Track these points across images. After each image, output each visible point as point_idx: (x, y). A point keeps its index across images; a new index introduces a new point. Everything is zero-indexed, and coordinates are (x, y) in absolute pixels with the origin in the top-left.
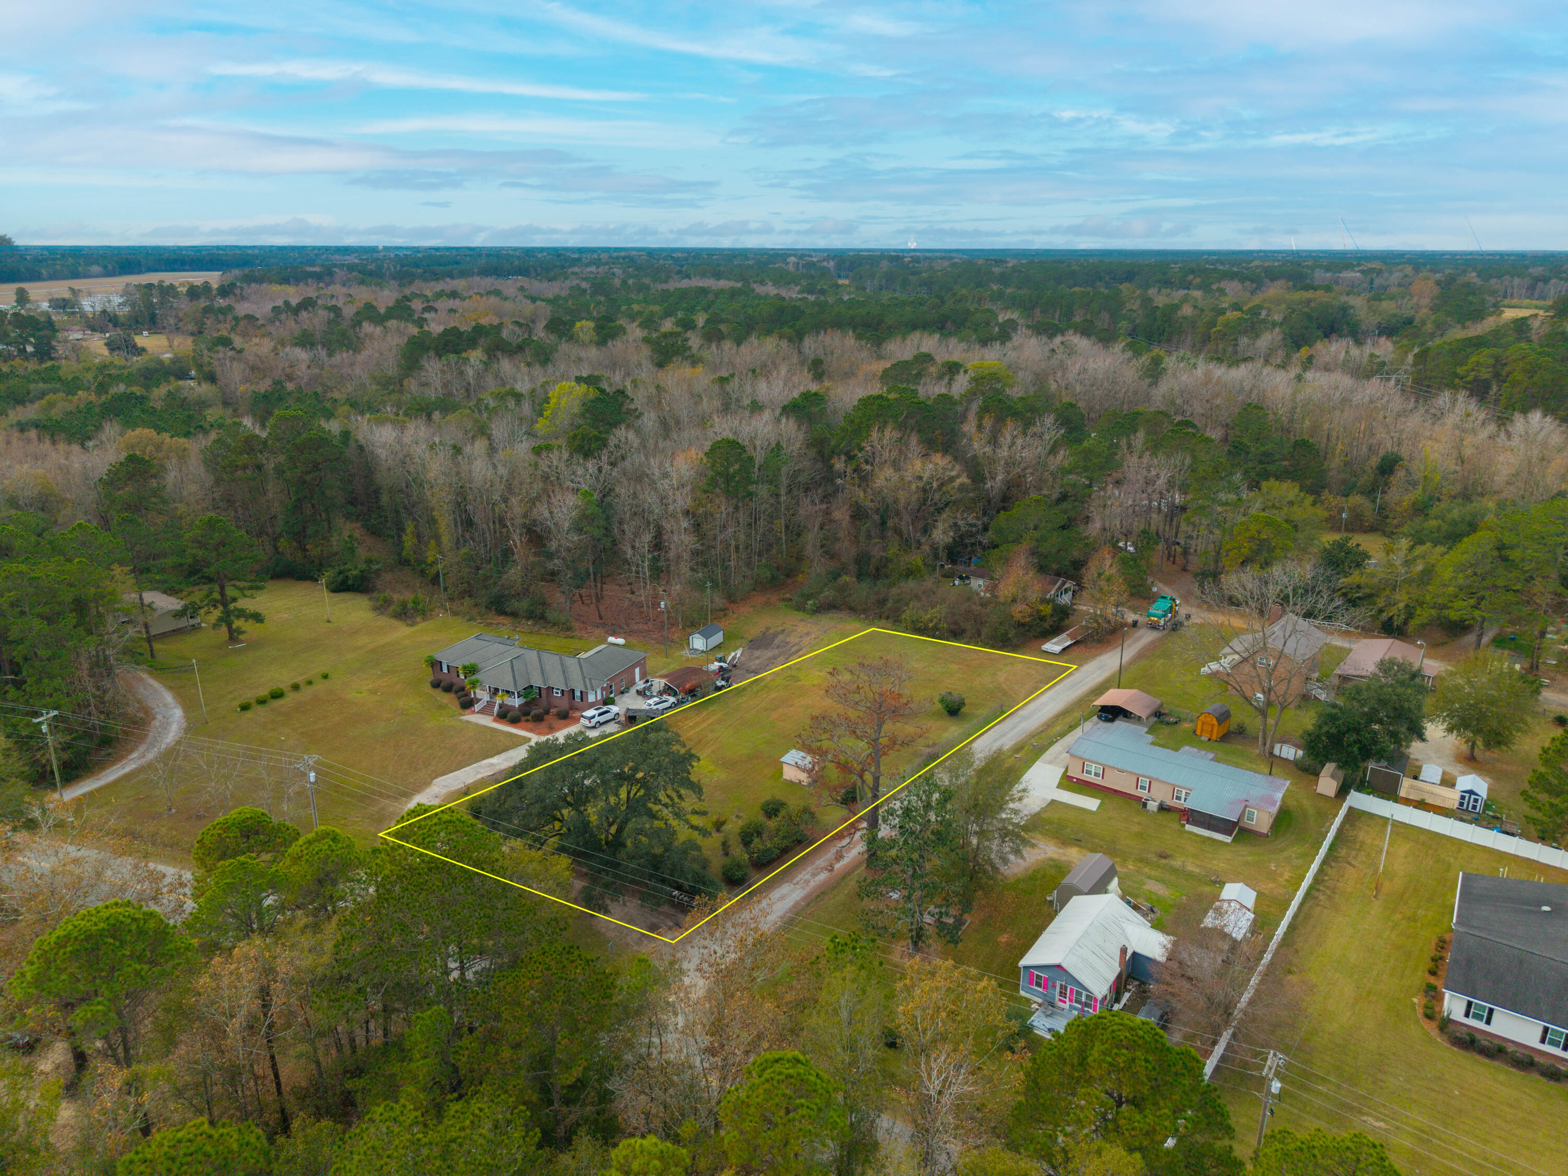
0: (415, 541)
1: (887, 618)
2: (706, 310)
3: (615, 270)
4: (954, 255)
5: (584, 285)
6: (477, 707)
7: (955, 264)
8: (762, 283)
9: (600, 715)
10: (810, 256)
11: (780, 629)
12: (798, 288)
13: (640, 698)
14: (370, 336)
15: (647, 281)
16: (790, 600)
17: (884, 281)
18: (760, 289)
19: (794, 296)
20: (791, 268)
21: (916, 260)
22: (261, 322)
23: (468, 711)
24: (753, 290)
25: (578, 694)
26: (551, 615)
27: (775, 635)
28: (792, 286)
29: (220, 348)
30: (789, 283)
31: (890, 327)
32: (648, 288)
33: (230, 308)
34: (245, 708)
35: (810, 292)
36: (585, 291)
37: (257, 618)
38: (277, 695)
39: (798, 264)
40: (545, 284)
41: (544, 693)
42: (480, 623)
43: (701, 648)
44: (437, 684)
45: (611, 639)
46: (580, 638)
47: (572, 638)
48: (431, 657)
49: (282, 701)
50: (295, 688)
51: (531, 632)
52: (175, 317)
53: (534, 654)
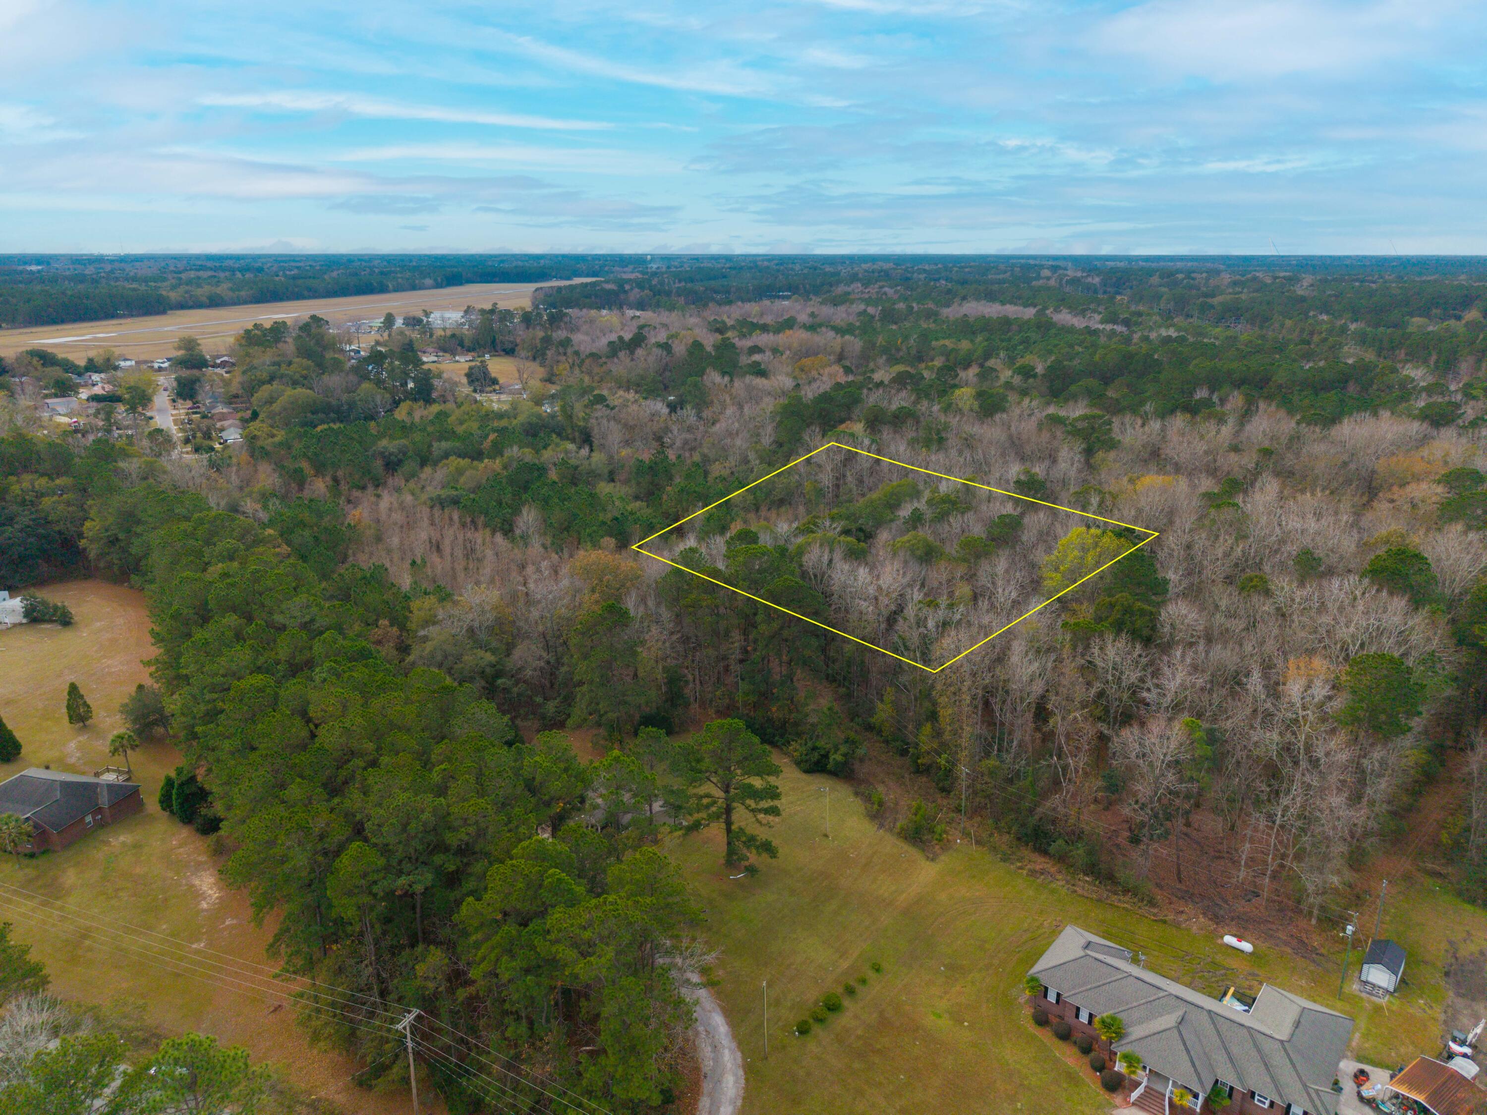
0: (893, 711)
5: (871, 311)
6: (1133, 1096)
8: (1056, 311)
12: (1097, 316)
14: (719, 386)
15: (930, 306)
18: (1059, 318)
19: (1101, 327)
22: (601, 359)
23: (1118, 1099)
24: (1053, 320)
25: (1297, 1111)
26: (1123, 879)
28: (1088, 314)
30: (1083, 311)
32: (938, 314)
33: (567, 341)
34: (803, 1029)
35: (1113, 321)
37: (767, 848)
38: (834, 1006)
40: (829, 309)
41: (1236, 1097)
42: (1021, 868)
43: (1384, 984)
44: (1042, 1020)
45: (1229, 939)
46: (1177, 925)
47: (1165, 922)
48: (1033, 979)
49: (844, 1020)
50: (850, 991)
51: (1099, 900)
52: (511, 342)
53: (1205, 1017)
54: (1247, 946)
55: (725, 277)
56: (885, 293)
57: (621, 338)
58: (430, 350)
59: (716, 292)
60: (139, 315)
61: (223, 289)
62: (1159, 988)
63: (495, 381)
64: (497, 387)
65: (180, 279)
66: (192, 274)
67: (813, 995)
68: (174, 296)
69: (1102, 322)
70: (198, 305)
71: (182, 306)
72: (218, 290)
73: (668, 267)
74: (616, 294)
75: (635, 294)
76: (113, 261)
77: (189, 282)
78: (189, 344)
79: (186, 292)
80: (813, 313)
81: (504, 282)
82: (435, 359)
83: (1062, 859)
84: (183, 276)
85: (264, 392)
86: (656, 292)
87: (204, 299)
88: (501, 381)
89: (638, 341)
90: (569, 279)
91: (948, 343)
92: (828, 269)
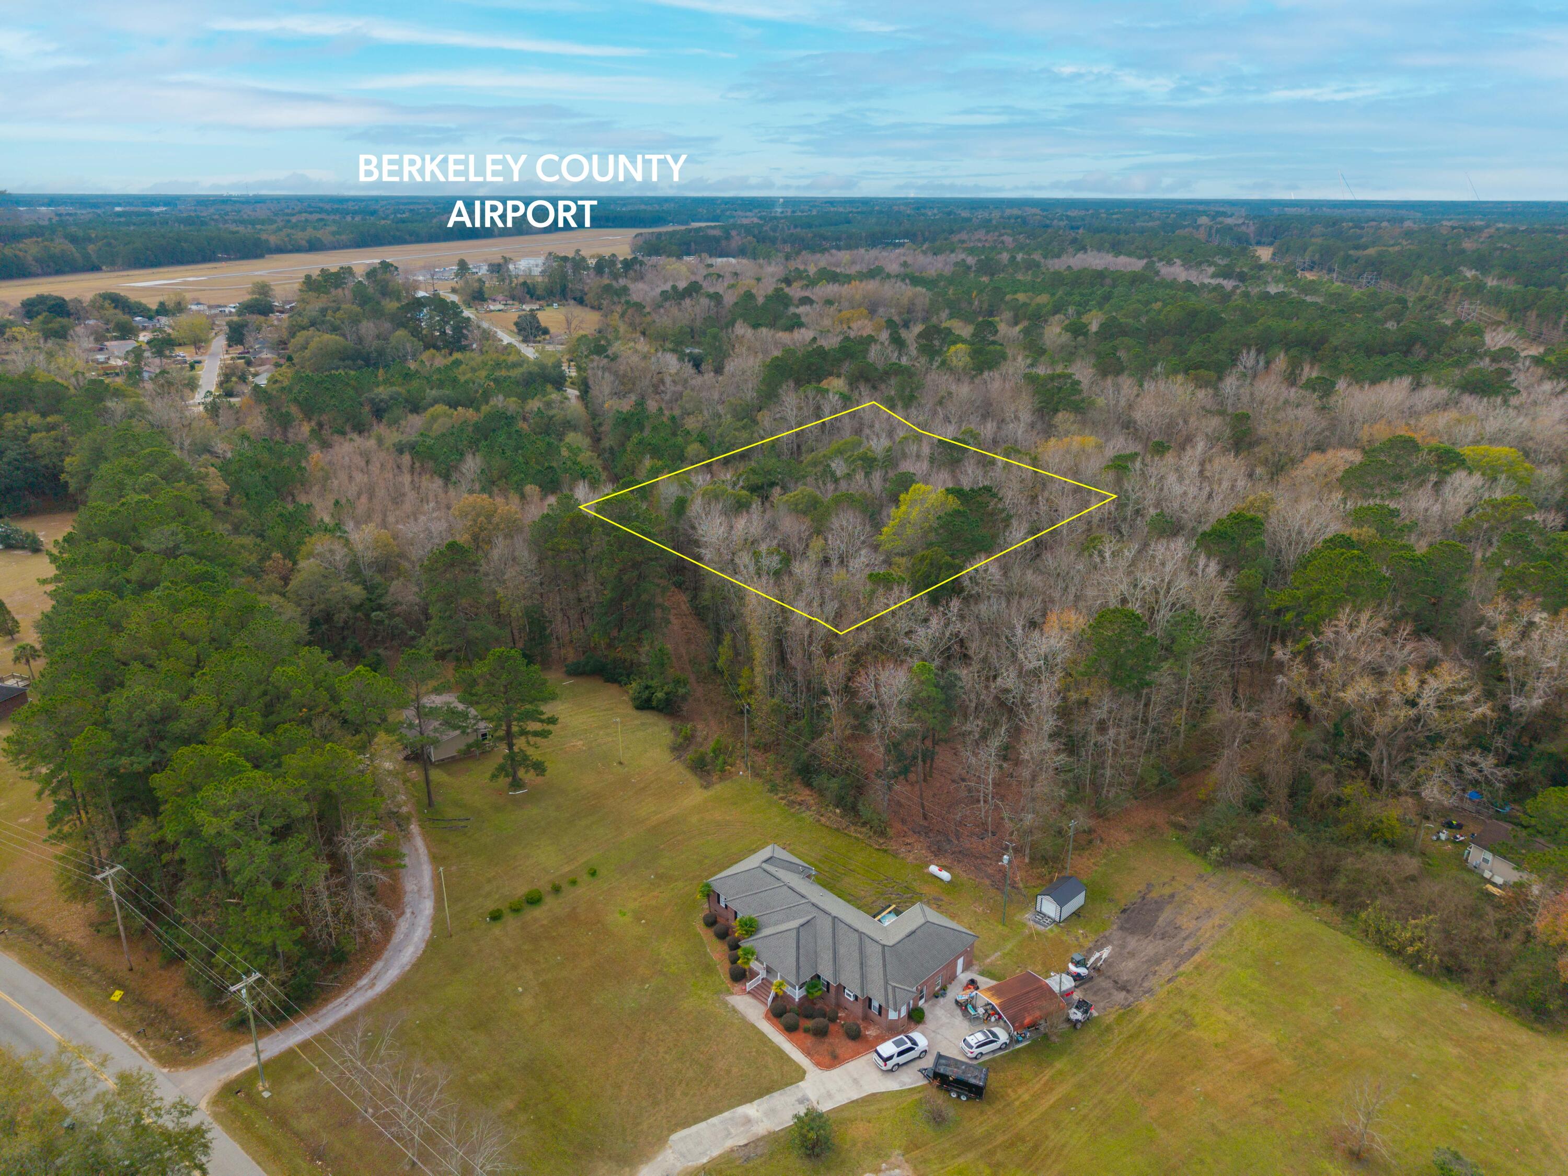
0: (731, 653)
1: (1334, 903)
2: (1100, 306)
3: (1005, 238)
4: (1403, 212)
5: (971, 261)
6: (750, 985)
7: (1408, 234)
8: (1170, 263)
9: (900, 1054)
10: (1224, 214)
11: (1167, 891)
12: (1212, 270)
13: (958, 1012)
14: (740, 339)
15: (1037, 256)
16: (1184, 828)
17: (1317, 256)
18: (1166, 271)
19: (1206, 281)
20: (1201, 235)
21: (1358, 223)
22: (648, 310)
23: (737, 987)
24: (1157, 273)
25: (875, 1004)
26: (866, 811)
27: (1159, 905)
28: (1204, 267)
29: (596, 357)
30: (1200, 263)
31: (1336, 349)
32: (1038, 265)
33: (625, 290)
34: (496, 916)
35: (1227, 275)
36: (969, 268)
37: (539, 768)
38: (534, 900)
39: (1211, 228)
40: (930, 258)
41: (832, 990)
42: (782, 798)
43: (1052, 915)
44: (711, 922)
45: (934, 869)
46: (895, 855)
47: (886, 851)
48: (708, 885)
49: (537, 912)
50: (557, 890)
51: (838, 830)
52: (582, 291)
53: (828, 922)
54: (945, 875)
55: (849, 222)
56: (1003, 242)
57: (674, 288)
58: (500, 297)
59: (825, 239)
60: (236, 259)
61: (324, 235)
62: (803, 897)
63: (546, 331)
64: (547, 337)
65: (289, 221)
66: (304, 216)
67: (522, 889)
68: (273, 240)
69: (1214, 276)
70: (297, 249)
71: (280, 250)
72: (319, 234)
73: (794, 212)
74: (717, 240)
75: (736, 241)
76: (235, 202)
77: (294, 226)
78: (263, 289)
79: (288, 235)
80: (905, 262)
81: (615, 227)
82: (501, 307)
83: (821, 792)
84: (294, 220)
85: (301, 336)
86: (762, 238)
87: (304, 243)
88: (552, 331)
89: (693, 289)
90: (687, 223)
91: (1021, 297)
92: (965, 214)
